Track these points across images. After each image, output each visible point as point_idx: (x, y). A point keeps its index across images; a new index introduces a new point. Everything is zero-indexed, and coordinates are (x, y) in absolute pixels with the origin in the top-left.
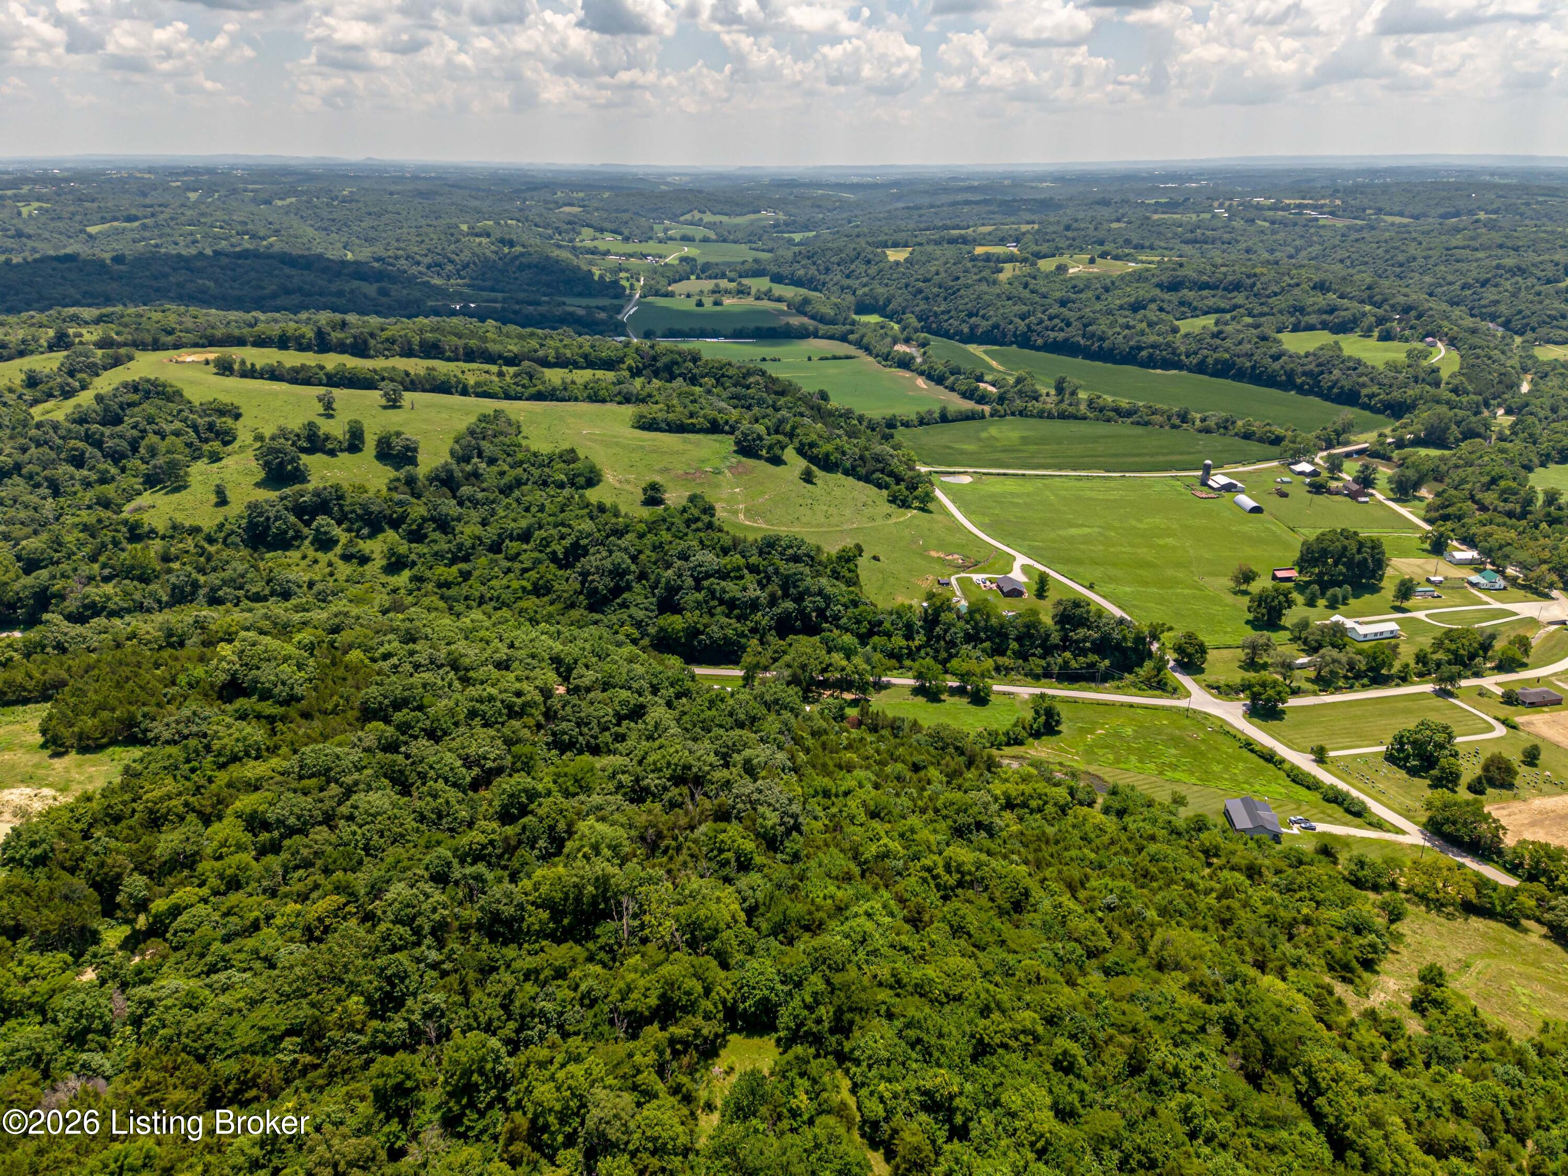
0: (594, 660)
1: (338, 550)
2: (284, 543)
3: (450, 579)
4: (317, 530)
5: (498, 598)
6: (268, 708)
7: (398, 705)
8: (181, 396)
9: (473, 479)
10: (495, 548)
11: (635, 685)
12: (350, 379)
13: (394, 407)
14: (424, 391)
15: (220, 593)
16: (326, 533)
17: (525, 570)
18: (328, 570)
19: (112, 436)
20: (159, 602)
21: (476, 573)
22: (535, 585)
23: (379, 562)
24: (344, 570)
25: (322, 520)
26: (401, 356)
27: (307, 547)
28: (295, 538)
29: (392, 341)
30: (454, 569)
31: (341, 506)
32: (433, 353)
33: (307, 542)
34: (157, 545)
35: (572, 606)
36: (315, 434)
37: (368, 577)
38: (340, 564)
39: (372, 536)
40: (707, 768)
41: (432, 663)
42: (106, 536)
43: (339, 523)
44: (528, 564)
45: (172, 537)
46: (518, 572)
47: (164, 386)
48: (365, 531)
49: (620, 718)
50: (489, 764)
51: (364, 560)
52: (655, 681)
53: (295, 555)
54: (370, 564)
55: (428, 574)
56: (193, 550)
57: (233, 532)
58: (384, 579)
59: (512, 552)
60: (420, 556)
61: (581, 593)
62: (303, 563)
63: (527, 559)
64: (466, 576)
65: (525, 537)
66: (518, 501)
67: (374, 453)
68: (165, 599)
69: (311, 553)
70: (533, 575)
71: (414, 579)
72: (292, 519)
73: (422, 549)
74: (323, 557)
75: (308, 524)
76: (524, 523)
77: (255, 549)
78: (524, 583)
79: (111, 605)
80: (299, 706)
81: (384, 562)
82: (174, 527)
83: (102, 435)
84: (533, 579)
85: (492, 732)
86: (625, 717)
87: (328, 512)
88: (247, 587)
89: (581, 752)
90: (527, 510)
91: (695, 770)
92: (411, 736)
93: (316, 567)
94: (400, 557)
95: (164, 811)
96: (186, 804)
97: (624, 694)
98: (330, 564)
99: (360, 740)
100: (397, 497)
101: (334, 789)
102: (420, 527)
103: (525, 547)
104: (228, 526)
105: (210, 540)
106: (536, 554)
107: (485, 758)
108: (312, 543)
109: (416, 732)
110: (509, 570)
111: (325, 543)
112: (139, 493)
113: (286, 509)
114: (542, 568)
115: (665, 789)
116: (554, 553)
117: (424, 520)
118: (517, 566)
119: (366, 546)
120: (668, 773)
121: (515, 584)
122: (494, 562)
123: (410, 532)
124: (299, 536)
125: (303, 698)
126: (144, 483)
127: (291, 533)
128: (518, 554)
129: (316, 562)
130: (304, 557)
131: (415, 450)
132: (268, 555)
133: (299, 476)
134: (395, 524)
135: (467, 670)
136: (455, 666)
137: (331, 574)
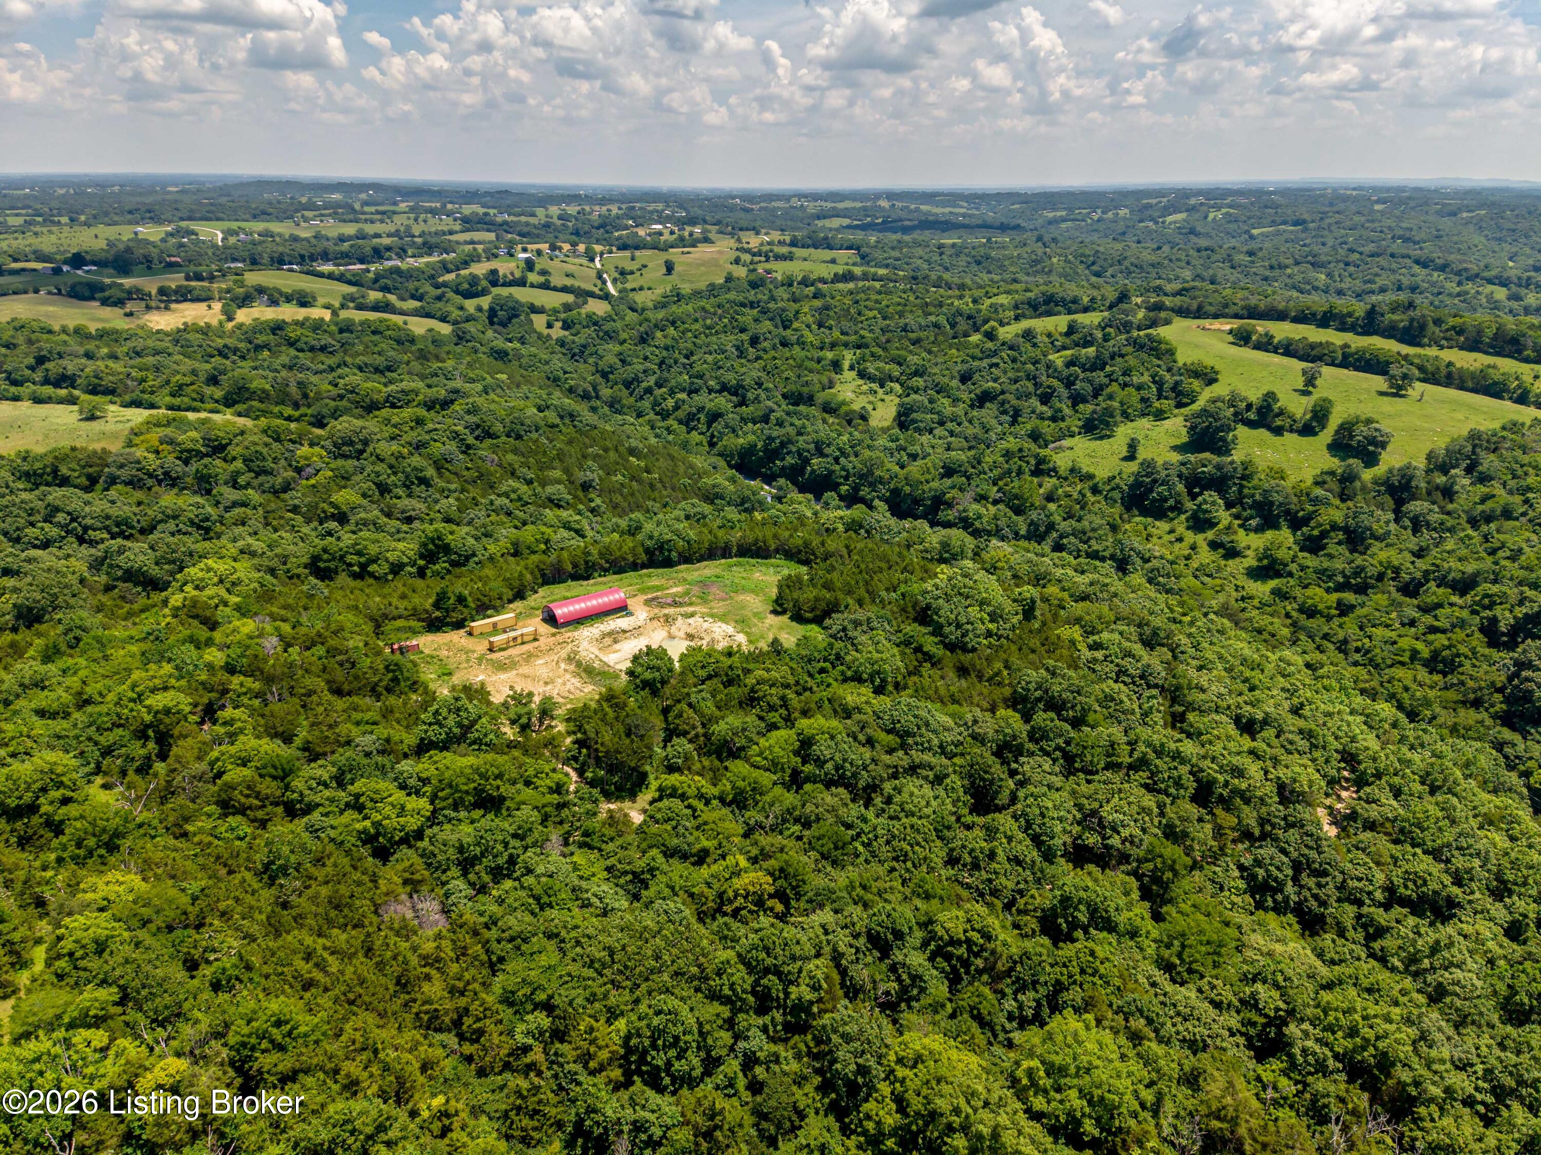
0: (1417, 787)
1: (1210, 535)
2: (1158, 511)
3: (1321, 607)
4: (1199, 506)
5: (1368, 652)
6: (930, 644)
7: (1055, 705)
8: (1173, 354)
9: (1438, 496)
10: (1411, 589)
11: (1459, 862)
12: (1368, 362)
13: (1396, 395)
14: (1461, 388)
15: (1065, 541)
16: (1206, 511)
17: (1433, 630)
18: (1186, 552)
19: (1083, 380)
20: (1016, 534)
21: (1360, 612)
22: (1435, 655)
23: (1250, 561)
24: (1205, 556)
25: (1210, 496)
26: (1461, 348)
27: (1180, 524)
28: (1172, 509)
29: (1460, 331)
30: (1335, 596)
31: (1242, 487)
32: (1508, 348)
33: (1183, 517)
34: (1049, 483)
35: (1476, 704)
36: (1269, 407)
37: (1224, 574)
38: (1204, 548)
39: (1259, 530)
40: (1436, 1091)
41: (1142, 677)
42: (1015, 463)
43: (1229, 506)
44: (1443, 623)
45: (1066, 479)
46: (1422, 629)
47: (1160, 342)
48: (1253, 523)
49: (1392, 898)
50: (1115, 841)
51: (1232, 553)
52: (1509, 876)
53: (1163, 526)
54: (1238, 560)
55: (1298, 592)
56: (1075, 495)
57: (1118, 487)
58: (1242, 581)
59: (1431, 599)
60: (1303, 568)
61: (1500, 690)
62: (1167, 538)
63: (1444, 618)
64: (1344, 609)
65: (1464, 586)
66: (1486, 538)
67: (1329, 440)
68: (1023, 532)
69: (1181, 529)
70: (1441, 640)
71: (1276, 592)
72: (1180, 487)
73: (1310, 561)
74: (1190, 537)
75: (1194, 497)
76: (1470, 568)
77: (1128, 509)
78: (1420, 646)
79: (977, 524)
80: (962, 658)
81: (1255, 563)
82: (1072, 470)
83: (1077, 377)
84: (1437, 645)
85: (1149, 801)
86: (1404, 902)
87: (1222, 492)
88: (1093, 542)
89: (1279, 909)
90: (1493, 552)
91: (1405, 1076)
92: (1042, 749)
93: (1178, 546)
94: (1274, 561)
95: (761, 694)
96: (783, 698)
97: (1425, 864)
98: (1193, 547)
99: (975, 722)
100: (1319, 492)
101: (900, 758)
102: (1324, 535)
103: (1455, 599)
104: (1117, 481)
105: (1095, 490)
106: (1465, 614)
107: (1115, 830)
108: (1187, 520)
109: (1049, 746)
110: (1412, 623)
111: (1200, 523)
112: (1072, 436)
113: (1180, 476)
114: (1459, 634)
115: (1321, 1068)
116: (1494, 621)
117: (1334, 527)
118: (1428, 620)
119: (1243, 539)
120: (1343, 1044)
121: (1404, 643)
122: (1398, 605)
123: (1309, 538)
124: (1178, 508)
125: (974, 650)
126: (1083, 427)
127: (1171, 502)
128: (1440, 606)
129: (1180, 540)
130: (1172, 531)
131: (1384, 445)
132: (1138, 519)
133: (1222, 448)
134: (1296, 524)
135: (1191, 707)
136: (1174, 694)
137: (1188, 558)
